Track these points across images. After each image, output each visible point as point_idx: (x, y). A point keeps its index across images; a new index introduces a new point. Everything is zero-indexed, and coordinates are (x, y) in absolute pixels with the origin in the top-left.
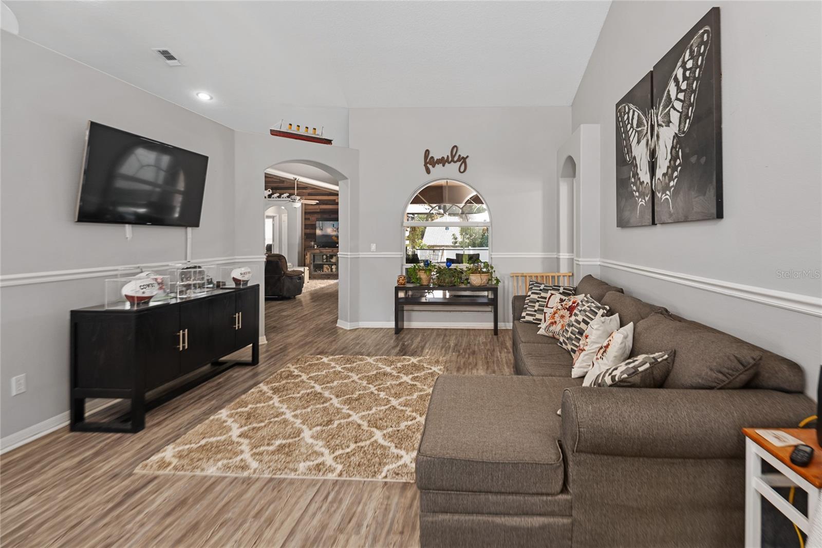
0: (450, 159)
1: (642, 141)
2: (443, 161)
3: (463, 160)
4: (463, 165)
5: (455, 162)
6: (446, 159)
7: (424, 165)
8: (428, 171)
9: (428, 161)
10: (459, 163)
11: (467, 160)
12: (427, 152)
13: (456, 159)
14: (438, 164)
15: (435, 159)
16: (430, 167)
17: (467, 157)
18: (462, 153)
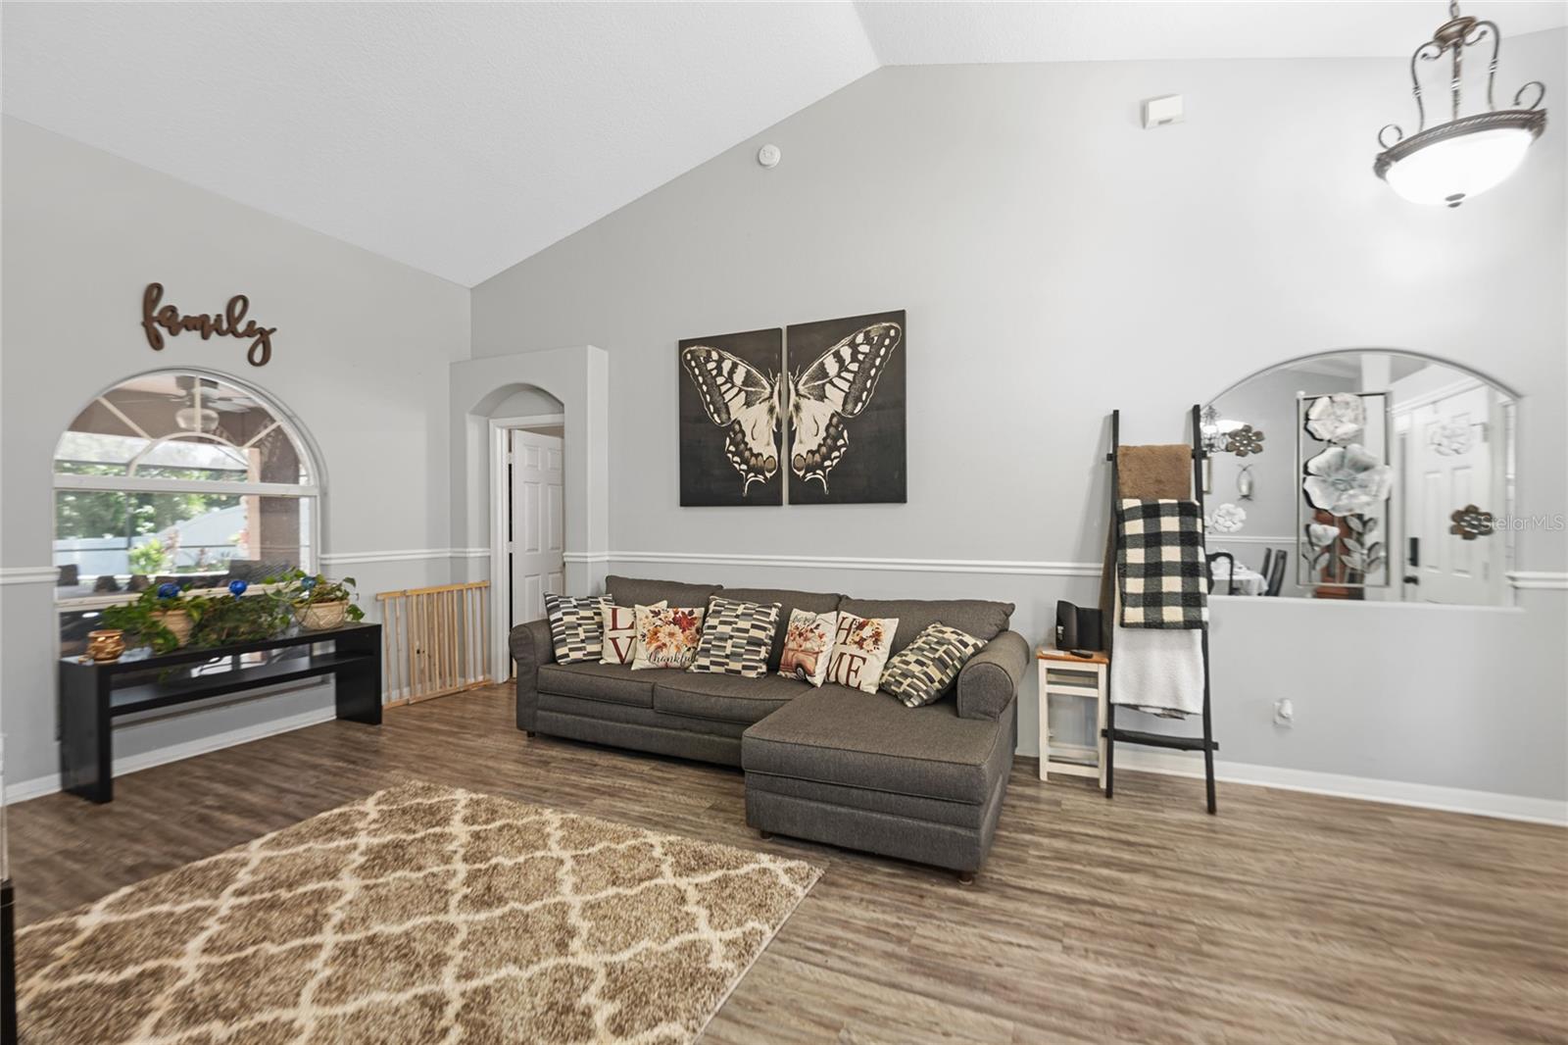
0: (225, 326)
1: (757, 405)
2: (203, 326)
3: (263, 337)
4: (260, 348)
5: (237, 335)
6: (212, 322)
7: (144, 324)
8: (156, 343)
9: (155, 314)
10: (249, 342)
11: (272, 337)
12: (153, 293)
13: (241, 327)
14: (188, 329)
15: (180, 318)
16: (163, 332)
17: (274, 330)
18: (258, 315)
